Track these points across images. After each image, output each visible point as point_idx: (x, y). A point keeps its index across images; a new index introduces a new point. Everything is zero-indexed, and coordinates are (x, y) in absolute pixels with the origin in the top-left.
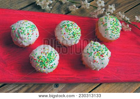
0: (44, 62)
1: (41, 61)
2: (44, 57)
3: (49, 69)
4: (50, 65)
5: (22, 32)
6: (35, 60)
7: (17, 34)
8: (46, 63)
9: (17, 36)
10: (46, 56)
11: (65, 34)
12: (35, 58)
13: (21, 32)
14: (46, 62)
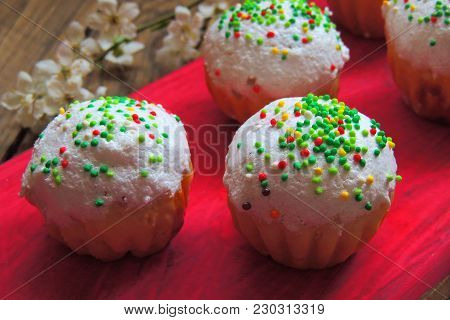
0: (327, 137)
1: (310, 145)
2: (306, 124)
3: (376, 154)
4: (365, 135)
5: (103, 129)
6: (282, 165)
7: (88, 163)
8: (342, 132)
9: (95, 170)
10: (307, 116)
11: (270, 35)
12: (276, 163)
13: (95, 133)
14: (335, 130)
